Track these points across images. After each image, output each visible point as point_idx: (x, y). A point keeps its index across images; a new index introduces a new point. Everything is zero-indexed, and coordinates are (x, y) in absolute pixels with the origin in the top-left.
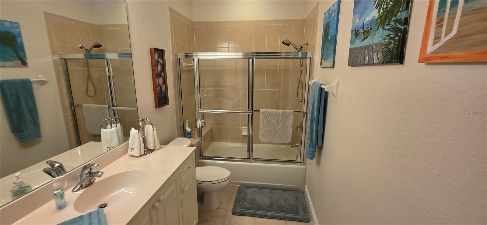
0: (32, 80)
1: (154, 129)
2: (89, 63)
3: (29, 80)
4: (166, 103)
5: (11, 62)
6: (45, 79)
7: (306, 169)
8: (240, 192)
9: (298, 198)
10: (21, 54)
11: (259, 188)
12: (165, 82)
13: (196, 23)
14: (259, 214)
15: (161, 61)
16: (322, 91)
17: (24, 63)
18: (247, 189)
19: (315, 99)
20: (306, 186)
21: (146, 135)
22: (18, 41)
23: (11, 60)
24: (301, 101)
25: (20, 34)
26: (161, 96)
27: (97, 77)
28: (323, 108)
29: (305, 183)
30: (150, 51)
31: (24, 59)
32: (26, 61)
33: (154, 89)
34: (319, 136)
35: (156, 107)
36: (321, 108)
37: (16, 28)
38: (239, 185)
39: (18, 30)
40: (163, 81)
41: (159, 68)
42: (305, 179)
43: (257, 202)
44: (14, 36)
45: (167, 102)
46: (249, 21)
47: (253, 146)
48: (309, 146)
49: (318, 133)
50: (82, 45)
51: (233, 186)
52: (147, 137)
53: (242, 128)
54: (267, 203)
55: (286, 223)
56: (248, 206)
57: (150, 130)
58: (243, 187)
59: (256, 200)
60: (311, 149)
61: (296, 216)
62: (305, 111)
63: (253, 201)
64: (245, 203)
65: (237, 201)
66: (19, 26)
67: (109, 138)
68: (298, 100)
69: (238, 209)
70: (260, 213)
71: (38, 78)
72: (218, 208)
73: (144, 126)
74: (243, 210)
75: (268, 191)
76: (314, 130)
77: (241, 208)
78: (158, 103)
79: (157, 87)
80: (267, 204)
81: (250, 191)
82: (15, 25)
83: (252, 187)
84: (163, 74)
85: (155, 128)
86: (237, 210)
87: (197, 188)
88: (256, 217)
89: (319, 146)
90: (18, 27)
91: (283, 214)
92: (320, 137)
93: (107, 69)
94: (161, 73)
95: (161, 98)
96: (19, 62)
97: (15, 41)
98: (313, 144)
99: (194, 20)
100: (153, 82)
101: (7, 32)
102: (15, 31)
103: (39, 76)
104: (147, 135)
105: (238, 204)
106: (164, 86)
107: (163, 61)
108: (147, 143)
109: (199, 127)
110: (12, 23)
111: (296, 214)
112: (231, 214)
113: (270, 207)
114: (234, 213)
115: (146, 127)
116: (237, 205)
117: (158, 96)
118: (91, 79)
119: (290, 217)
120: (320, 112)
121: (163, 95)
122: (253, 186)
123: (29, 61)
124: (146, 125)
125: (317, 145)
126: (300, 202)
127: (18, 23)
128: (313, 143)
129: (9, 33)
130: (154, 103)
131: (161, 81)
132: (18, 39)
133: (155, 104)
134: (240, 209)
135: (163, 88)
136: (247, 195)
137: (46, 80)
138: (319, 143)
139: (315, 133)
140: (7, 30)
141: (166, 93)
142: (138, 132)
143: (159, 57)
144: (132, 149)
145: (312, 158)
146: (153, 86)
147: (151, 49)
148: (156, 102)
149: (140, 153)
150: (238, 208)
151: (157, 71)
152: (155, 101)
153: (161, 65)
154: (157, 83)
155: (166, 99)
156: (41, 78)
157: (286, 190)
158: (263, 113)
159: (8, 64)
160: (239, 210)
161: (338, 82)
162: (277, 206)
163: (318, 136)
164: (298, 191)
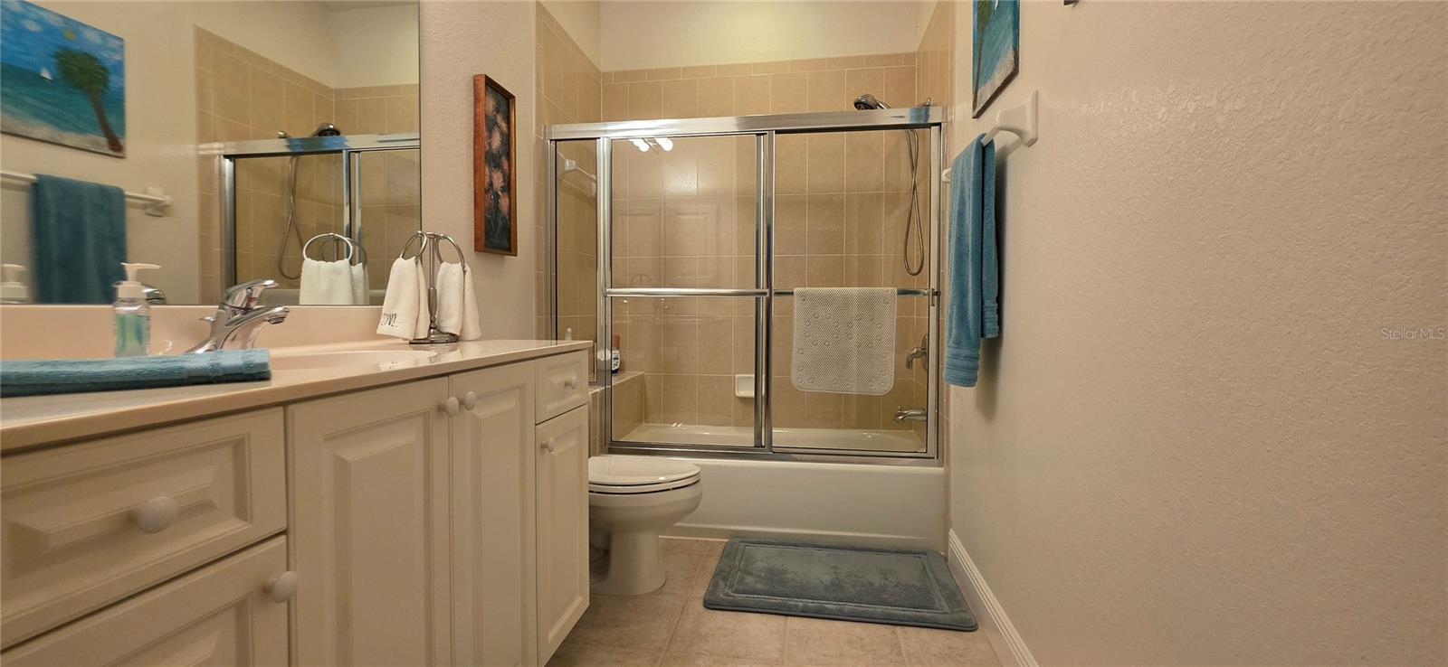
0: (127, 193)
1: (465, 272)
2: (297, 183)
3: (119, 194)
4: (509, 250)
5: (80, 136)
6: (167, 199)
7: (947, 476)
8: (728, 553)
9: (928, 571)
10: (111, 120)
11: (795, 545)
12: (509, 186)
13: (607, 75)
14: (796, 606)
15: (504, 125)
16: (987, 155)
17: (116, 147)
18: (753, 548)
19: (967, 189)
20: (952, 532)
21: (438, 288)
22: (111, 84)
23: (81, 131)
24: (920, 271)
25: (119, 70)
26: (496, 224)
27: (315, 225)
28: (993, 210)
29: (946, 524)
30: (472, 84)
31: (118, 135)
32: (121, 141)
33: (475, 194)
34: (987, 303)
35: (476, 250)
36: (985, 208)
37: (114, 51)
38: (726, 540)
39: (117, 58)
40: (504, 181)
41: (496, 141)
42: (946, 513)
43: (790, 576)
44: (104, 69)
45: (512, 249)
46: (755, 65)
47: (773, 435)
48: (958, 343)
49: (982, 291)
50: (285, 134)
51: (706, 541)
52: (442, 294)
53: (737, 376)
54: (824, 580)
55: (894, 633)
56: (759, 586)
57: (454, 274)
58: (741, 542)
59: (785, 572)
60: (965, 352)
61: (926, 613)
62: (934, 285)
63: (773, 576)
64: (749, 579)
65: (721, 575)
66: (122, 47)
67: (323, 286)
68: (908, 269)
69: (723, 593)
70: (801, 604)
71: (145, 193)
72: (659, 591)
73: (436, 264)
74: (740, 597)
75: (825, 553)
76: (970, 279)
77: (737, 591)
78: (483, 239)
79: (487, 191)
80: (821, 582)
81: (761, 552)
82: (113, 44)
83: (770, 544)
84: (504, 160)
85: (467, 268)
86: (721, 595)
87: (590, 506)
88: (787, 615)
89: (989, 336)
90: (120, 49)
91: (879, 609)
92: (990, 303)
93: (347, 210)
94: (500, 157)
95: (496, 229)
96: (103, 140)
97: (105, 82)
98: (969, 333)
99: (605, 65)
100: (475, 171)
101: (86, 54)
102: (107, 57)
103: (151, 189)
104: (442, 289)
105: (725, 579)
106: (507, 200)
107: (509, 127)
108: (439, 316)
109: (603, 359)
110: (104, 35)
111: (927, 608)
112: (702, 609)
113: (836, 590)
114: (711, 605)
115: (441, 268)
116: (722, 584)
117: (486, 217)
118: (298, 231)
119: (908, 617)
120: (985, 222)
121: (500, 223)
122: (773, 541)
123: (131, 142)
124: (441, 262)
125: (983, 336)
126: (937, 580)
127: (120, 39)
128: (968, 329)
129: (92, 59)
130: (473, 237)
131: (498, 181)
132: (113, 78)
133: (476, 240)
134: (730, 593)
135: (504, 202)
136: (756, 561)
137: (167, 203)
138: (988, 325)
139: (974, 291)
140: (87, 51)
141: (510, 220)
142: (417, 263)
143: (497, 111)
144: (392, 317)
145: (969, 382)
146: (475, 184)
147: (476, 79)
148: (479, 232)
149: (415, 334)
150: (726, 590)
151: (490, 144)
152: (475, 229)
153: (502, 133)
154: (487, 180)
155: (509, 239)
156: (156, 194)
157: (884, 551)
158: (803, 297)
159: (71, 138)
160: (727, 595)
161: (1037, 92)
162: (857, 588)
163: (982, 304)
164: (925, 554)
